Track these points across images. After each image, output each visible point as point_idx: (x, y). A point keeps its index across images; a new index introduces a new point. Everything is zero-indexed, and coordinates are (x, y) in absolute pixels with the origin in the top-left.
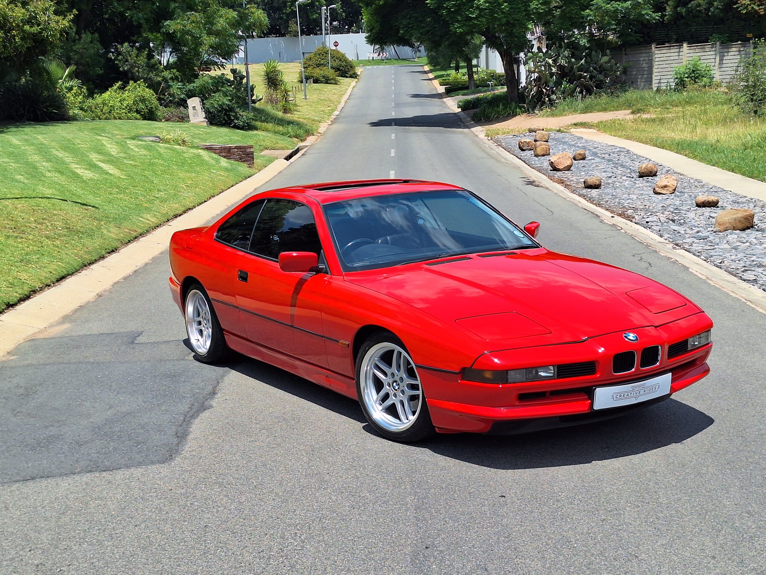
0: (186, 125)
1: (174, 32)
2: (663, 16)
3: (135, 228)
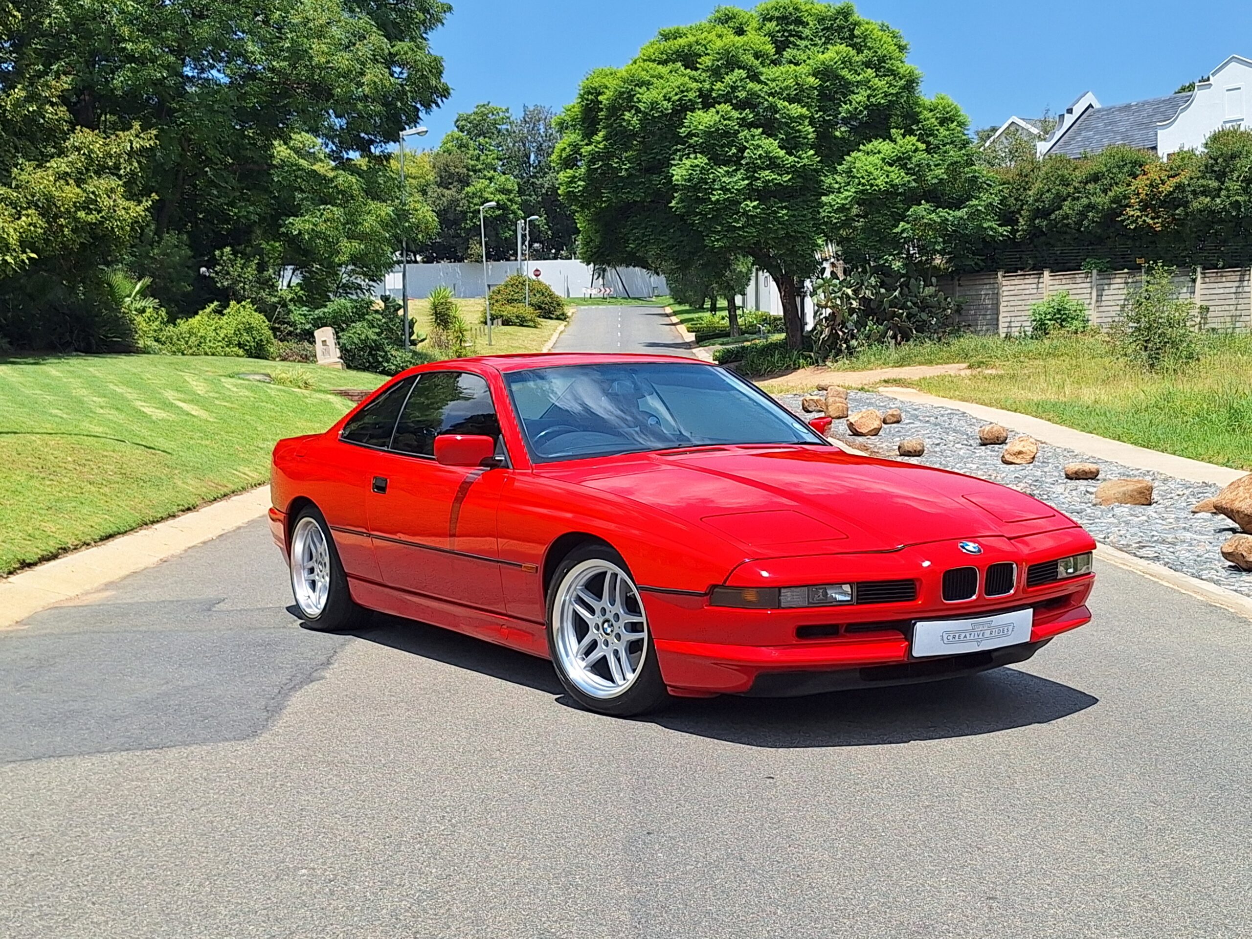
0: (311, 366)
1: (300, 233)
2: (1014, 232)
3: (225, 482)
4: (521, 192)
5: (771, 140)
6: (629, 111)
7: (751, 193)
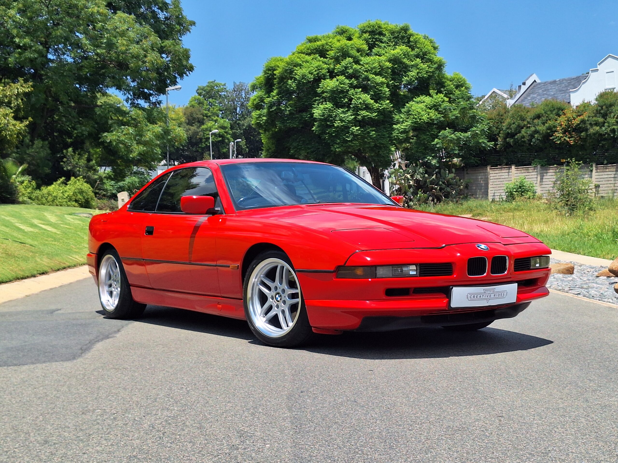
1: (110, 142)
2: (496, 145)
4: (232, 128)
5: (366, 95)
6: (291, 80)
7: (356, 122)
